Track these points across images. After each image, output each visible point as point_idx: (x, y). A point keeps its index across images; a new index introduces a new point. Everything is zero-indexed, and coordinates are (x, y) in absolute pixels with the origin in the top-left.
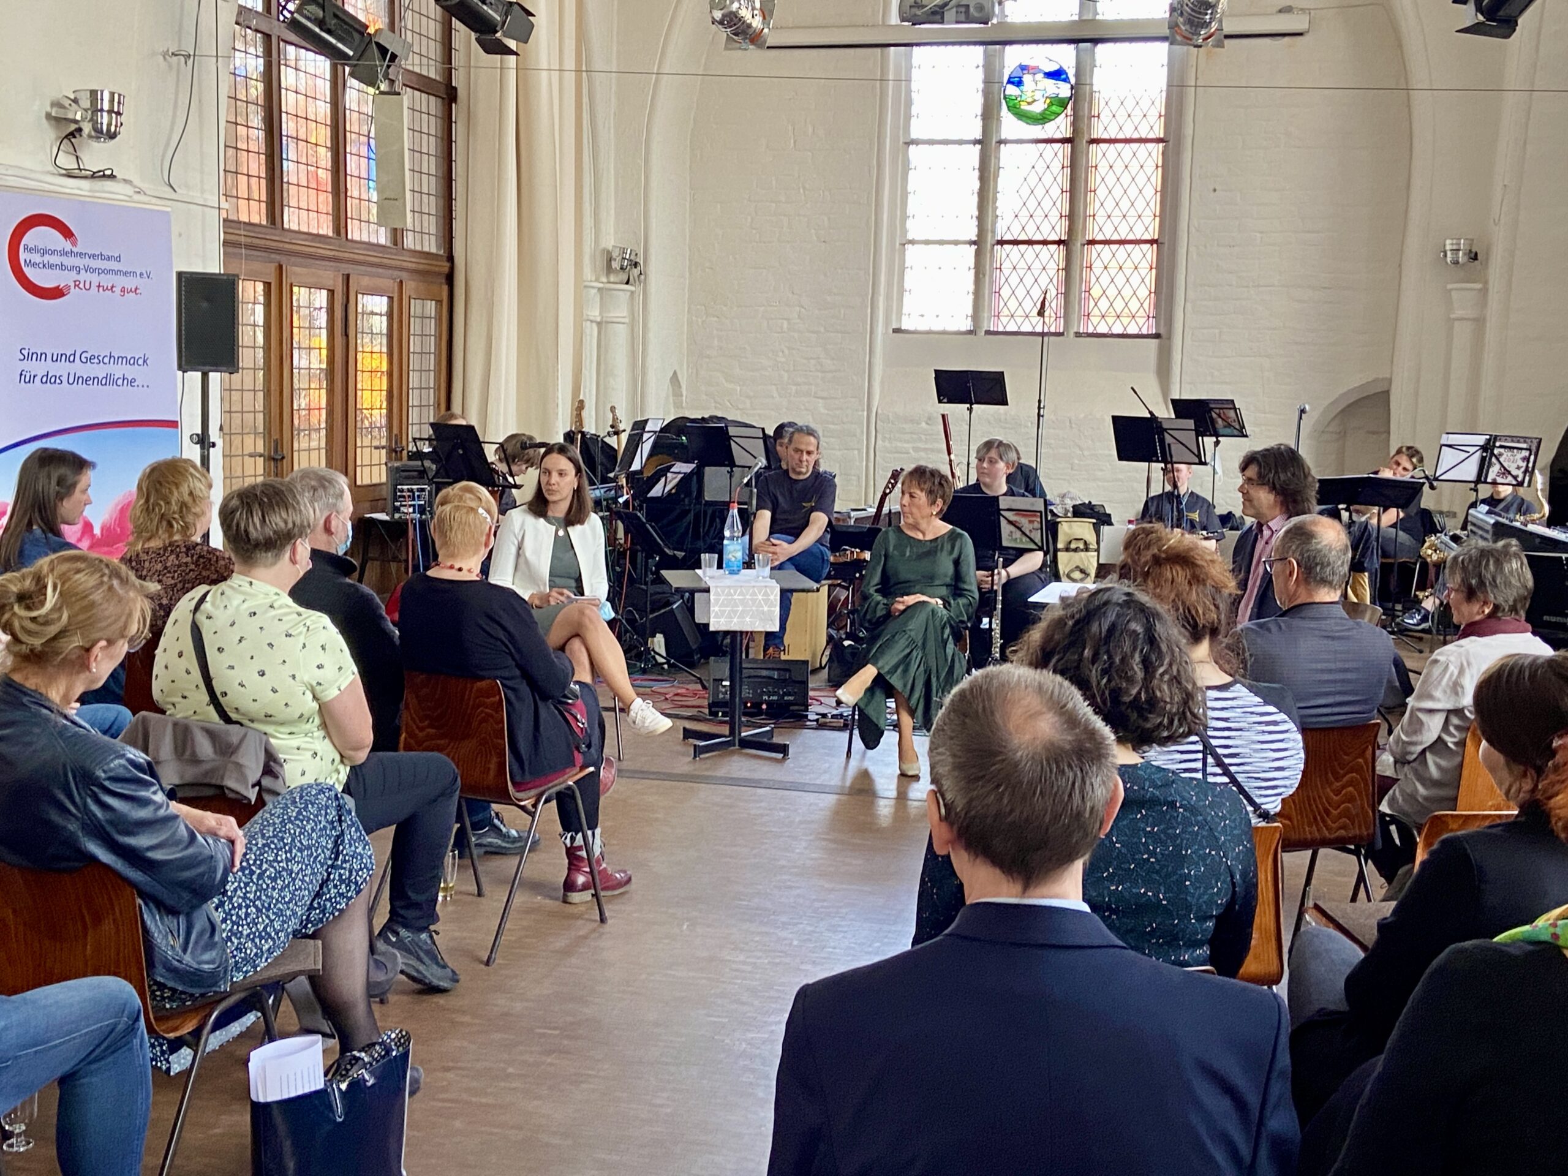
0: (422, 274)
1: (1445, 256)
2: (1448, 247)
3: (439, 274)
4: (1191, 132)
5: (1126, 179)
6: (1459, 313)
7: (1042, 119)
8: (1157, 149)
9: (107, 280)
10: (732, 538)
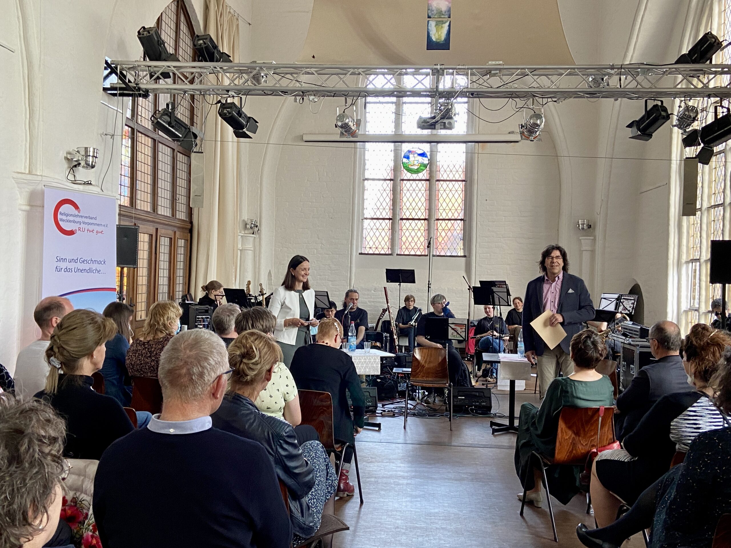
0: (182, 228)
1: (579, 226)
2: (580, 223)
3: (186, 229)
4: (476, 178)
5: (450, 195)
6: (584, 248)
7: (417, 172)
8: (462, 184)
9: (91, 228)
10: (352, 336)
